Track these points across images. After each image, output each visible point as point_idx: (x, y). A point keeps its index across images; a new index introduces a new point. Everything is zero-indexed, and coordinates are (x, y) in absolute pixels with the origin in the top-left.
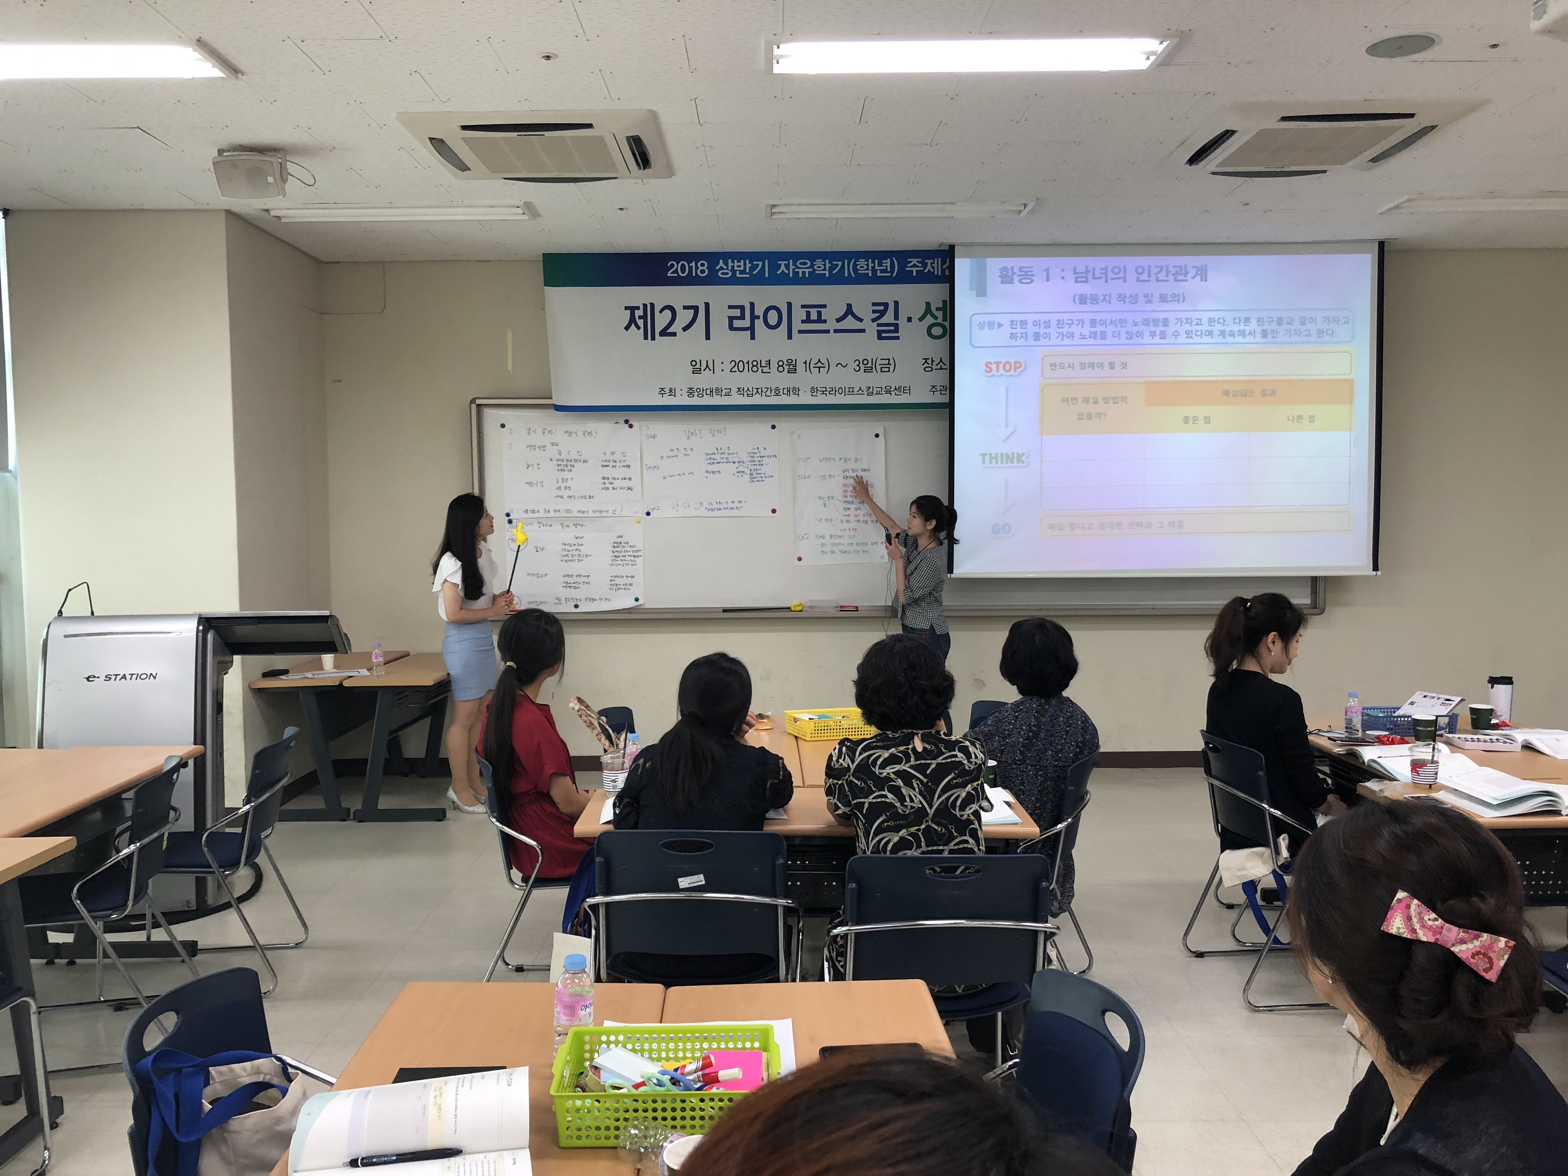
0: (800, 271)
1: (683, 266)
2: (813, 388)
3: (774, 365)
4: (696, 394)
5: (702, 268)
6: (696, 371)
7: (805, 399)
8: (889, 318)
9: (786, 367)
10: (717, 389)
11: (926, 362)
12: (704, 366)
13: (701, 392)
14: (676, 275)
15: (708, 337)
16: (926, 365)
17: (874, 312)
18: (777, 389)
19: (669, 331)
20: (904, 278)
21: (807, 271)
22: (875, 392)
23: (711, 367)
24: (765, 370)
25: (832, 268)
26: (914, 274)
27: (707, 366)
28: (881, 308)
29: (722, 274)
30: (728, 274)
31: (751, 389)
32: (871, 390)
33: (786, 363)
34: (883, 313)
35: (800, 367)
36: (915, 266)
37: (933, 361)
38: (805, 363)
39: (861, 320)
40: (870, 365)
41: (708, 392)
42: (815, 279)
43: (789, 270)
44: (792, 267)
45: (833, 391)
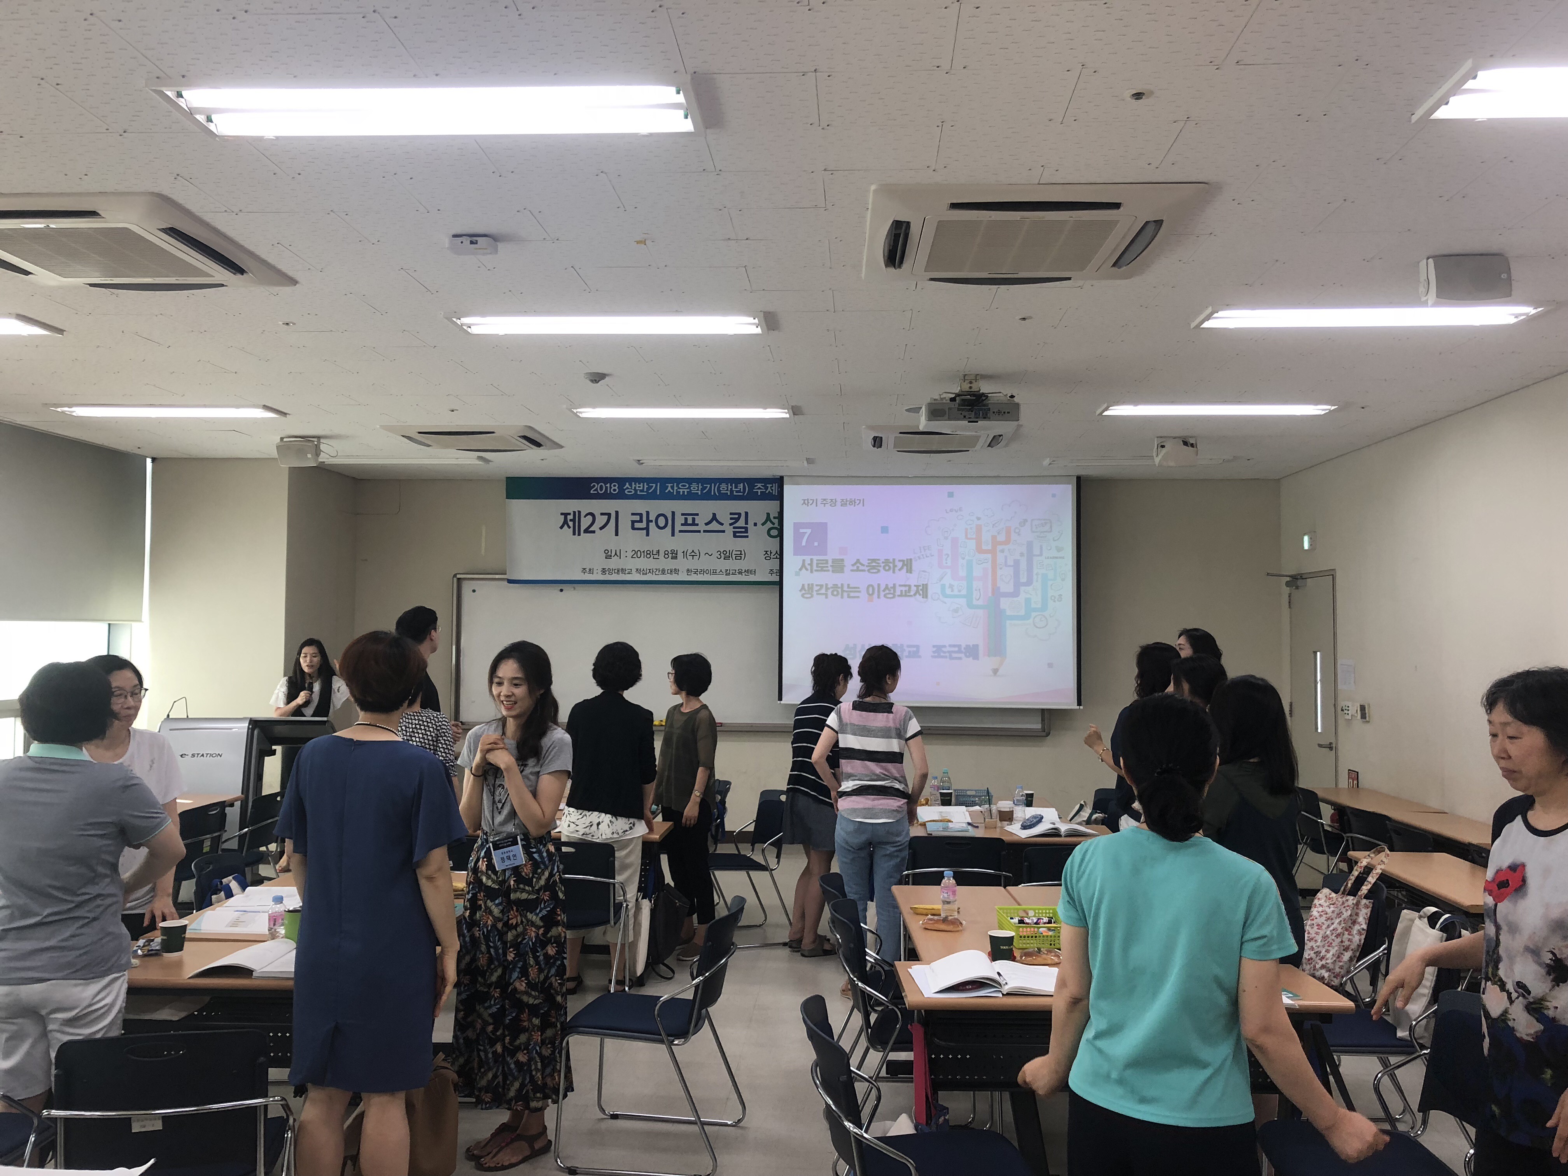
0: (681, 490)
1: (601, 486)
2: (688, 570)
3: (662, 553)
4: (607, 572)
5: (614, 488)
6: (608, 557)
7: (682, 577)
8: (741, 523)
9: (670, 555)
10: (622, 569)
11: (766, 553)
12: (613, 554)
13: (611, 571)
14: (596, 492)
15: (617, 534)
16: (767, 555)
17: (731, 519)
18: (663, 570)
19: (590, 529)
20: (752, 496)
21: (686, 490)
22: (731, 573)
23: (618, 553)
24: (656, 556)
25: (702, 490)
26: (759, 494)
27: (616, 554)
28: (736, 517)
29: (628, 492)
30: (631, 492)
31: (645, 570)
32: (728, 572)
33: (670, 552)
34: (737, 520)
35: (680, 555)
36: (759, 488)
37: (771, 553)
38: (684, 552)
39: (722, 524)
40: (728, 554)
41: (616, 571)
42: (691, 496)
43: (673, 490)
44: (675, 488)
45: (703, 572)
